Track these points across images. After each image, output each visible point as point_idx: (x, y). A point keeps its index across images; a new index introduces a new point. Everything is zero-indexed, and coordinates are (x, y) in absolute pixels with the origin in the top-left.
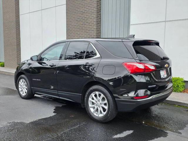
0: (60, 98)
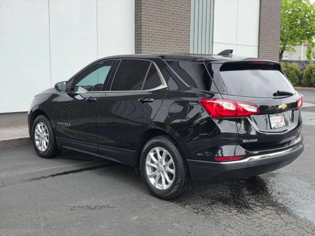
0: (102, 156)
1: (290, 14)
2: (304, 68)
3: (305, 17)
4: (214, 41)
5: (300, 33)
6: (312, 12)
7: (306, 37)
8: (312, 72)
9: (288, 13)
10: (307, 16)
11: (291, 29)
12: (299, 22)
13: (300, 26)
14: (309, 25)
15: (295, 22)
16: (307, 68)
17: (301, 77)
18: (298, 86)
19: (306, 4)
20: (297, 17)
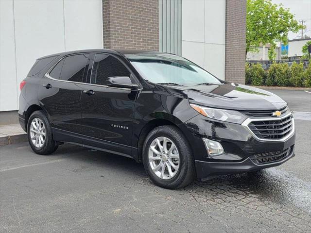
1: (253, 15)
2: (268, 69)
3: (267, 17)
4: (182, 39)
5: (263, 33)
6: (274, 13)
7: (268, 38)
8: (275, 72)
9: (250, 14)
10: (269, 17)
11: (254, 30)
12: (261, 23)
13: (262, 27)
14: (271, 26)
15: (257, 24)
16: (271, 68)
17: (265, 77)
18: (263, 85)
19: (268, 5)
20: (260, 18)
